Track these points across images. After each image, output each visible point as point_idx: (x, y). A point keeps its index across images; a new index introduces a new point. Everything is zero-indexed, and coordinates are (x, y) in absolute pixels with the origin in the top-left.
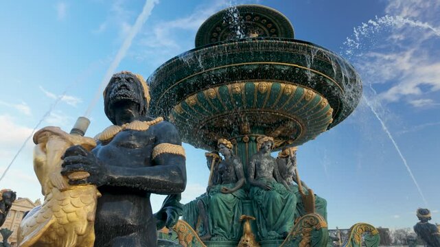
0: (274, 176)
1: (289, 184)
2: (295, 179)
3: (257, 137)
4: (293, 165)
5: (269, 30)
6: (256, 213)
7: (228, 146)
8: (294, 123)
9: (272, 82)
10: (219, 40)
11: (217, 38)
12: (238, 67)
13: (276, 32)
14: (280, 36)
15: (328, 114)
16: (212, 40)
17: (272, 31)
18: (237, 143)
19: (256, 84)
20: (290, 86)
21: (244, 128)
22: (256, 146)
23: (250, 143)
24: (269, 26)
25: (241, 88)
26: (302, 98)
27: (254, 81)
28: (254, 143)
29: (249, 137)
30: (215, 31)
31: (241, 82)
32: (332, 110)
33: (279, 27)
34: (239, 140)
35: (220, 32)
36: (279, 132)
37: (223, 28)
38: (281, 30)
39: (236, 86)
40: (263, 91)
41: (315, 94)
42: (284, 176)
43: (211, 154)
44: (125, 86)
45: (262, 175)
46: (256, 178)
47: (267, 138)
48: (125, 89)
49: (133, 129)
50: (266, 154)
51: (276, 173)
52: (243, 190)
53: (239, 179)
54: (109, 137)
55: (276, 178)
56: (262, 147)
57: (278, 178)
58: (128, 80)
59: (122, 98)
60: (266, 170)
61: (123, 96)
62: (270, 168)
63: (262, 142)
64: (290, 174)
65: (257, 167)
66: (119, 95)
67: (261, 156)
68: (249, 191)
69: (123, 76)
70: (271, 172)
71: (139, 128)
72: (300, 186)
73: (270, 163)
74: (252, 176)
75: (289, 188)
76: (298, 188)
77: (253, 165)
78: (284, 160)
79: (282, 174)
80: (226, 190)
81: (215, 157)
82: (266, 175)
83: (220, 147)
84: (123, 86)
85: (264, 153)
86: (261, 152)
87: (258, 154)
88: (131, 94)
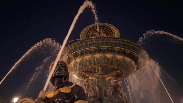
1: (119, 97)
3: (105, 76)
5: (110, 32)
7: (93, 80)
8: (121, 71)
9: (113, 54)
10: (90, 35)
11: (89, 34)
12: (99, 48)
13: (113, 33)
14: (114, 35)
15: (135, 67)
16: (87, 35)
17: (111, 33)
18: (97, 78)
19: (106, 55)
20: (120, 56)
21: (100, 72)
22: (105, 81)
23: (103, 79)
24: (110, 31)
25: (100, 56)
26: (125, 61)
27: (106, 54)
28: (104, 79)
29: (102, 76)
30: (88, 32)
31: (100, 54)
32: (136, 66)
33: (114, 31)
34: (98, 77)
35: (91, 32)
36: (115, 74)
37: (92, 31)
38: (114, 33)
39: (98, 56)
40: (109, 58)
41: (130, 60)
42: (117, 94)
43: (86, 83)
44: (61, 69)
45: (108, 94)
46: (106, 95)
47: (110, 77)
48: (60, 70)
49: (64, 92)
50: (109, 84)
51: (114, 93)
52: (100, 101)
53: (98, 95)
54: (53, 96)
55: (114, 96)
56: (108, 81)
57: (114, 95)
58: (61, 65)
59: (59, 75)
60: (110, 91)
61: (60, 74)
62: (111, 91)
63: (108, 79)
64: (120, 93)
65: (106, 90)
66: (58, 74)
67: (108, 85)
68: (102, 101)
69: (60, 63)
70: (111, 93)
71: (67, 92)
72: (124, 99)
73: (111, 88)
74: (104, 94)
75: (119, 100)
76: (123, 99)
77: (104, 89)
78: (117, 86)
79: (116, 93)
80: (92, 101)
81: (87, 84)
82: (110, 94)
83: (90, 80)
84: (60, 68)
85: (109, 83)
86: (107, 83)
87: (106, 84)
88: (63, 73)
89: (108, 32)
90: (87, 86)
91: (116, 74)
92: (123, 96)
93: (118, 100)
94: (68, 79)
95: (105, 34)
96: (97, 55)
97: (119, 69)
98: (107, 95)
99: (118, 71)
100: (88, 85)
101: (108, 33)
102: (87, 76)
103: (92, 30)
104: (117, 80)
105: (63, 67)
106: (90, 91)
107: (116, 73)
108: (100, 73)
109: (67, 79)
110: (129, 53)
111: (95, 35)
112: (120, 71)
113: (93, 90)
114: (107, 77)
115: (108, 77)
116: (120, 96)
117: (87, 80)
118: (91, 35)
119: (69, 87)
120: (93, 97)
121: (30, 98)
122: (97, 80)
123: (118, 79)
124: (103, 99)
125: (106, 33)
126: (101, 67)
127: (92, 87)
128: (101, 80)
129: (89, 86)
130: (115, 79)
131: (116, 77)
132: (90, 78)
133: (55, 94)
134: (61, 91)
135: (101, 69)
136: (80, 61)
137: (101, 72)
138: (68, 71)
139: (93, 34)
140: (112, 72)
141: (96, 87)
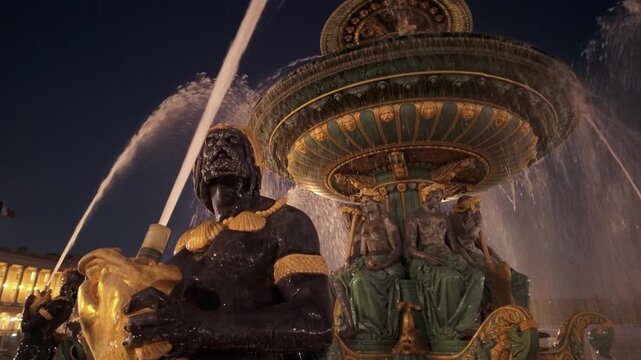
0: (447, 242)
1: (469, 252)
2: (479, 245)
3: (418, 184)
4: (477, 225)
5: (432, 17)
6: (421, 298)
7: (375, 198)
8: (477, 161)
9: (442, 101)
10: (356, 37)
11: (353, 35)
12: (388, 81)
13: (444, 19)
14: (450, 25)
15: (530, 145)
16: (345, 38)
17: (439, 18)
18: (388, 193)
19: (418, 106)
20: (471, 107)
21: (398, 170)
22: (418, 197)
23: (408, 193)
24: (433, 11)
25: (394, 112)
26: (491, 123)
27: (415, 102)
28: (415, 193)
29: (407, 184)
30: (350, 24)
31: (393, 104)
32: (537, 139)
33: (450, 11)
34: (392, 188)
35: (358, 24)
36: (453, 174)
37: (361, 20)
38: (449, 19)
39: (387, 111)
40: (429, 116)
41: (510, 117)
42: (462, 242)
43: (350, 210)
44: (225, 152)
45: (428, 241)
46: (420, 246)
47: (435, 186)
48: (224, 158)
49: (241, 229)
50: (433, 210)
51: (450, 237)
52: (400, 264)
53: (394, 247)
54: (202, 245)
55: (450, 246)
56: (428, 200)
57: (453, 246)
58: (228, 140)
59: (221, 173)
60: (435, 233)
61: (222, 170)
62: (440, 231)
63: (427, 193)
64: (472, 238)
65: (421, 230)
66: (216, 170)
67: (426, 214)
68: (409, 265)
69: (221, 135)
70: (442, 237)
71: (250, 228)
72: (488, 256)
73: (441, 224)
74: (414, 244)
75: (471, 260)
76: (485, 259)
77: (414, 226)
78: (461, 216)
79: (459, 238)
80: (375, 265)
81: (356, 213)
82: (435, 242)
83: (364, 200)
84: (222, 152)
85: (431, 207)
86: (426, 207)
87: (421, 209)
88: (235, 165)
89: (426, 16)
90: (354, 220)
91: (458, 174)
92: (485, 248)
93: (467, 260)
94: (257, 187)
95: (415, 27)
96: (384, 108)
97: (468, 156)
98: (425, 247)
99: (465, 163)
100: (359, 217)
101: (426, 21)
102: (353, 186)
103: (363, 14)
104: (461, 195)
105: (233, 146)
106: (367, 233)
107: (458, 170)
108: (400, 173)
109: (252, 187)
110: (507, 92)
111: (375, 33)
112: (473, 160)
113: (377, 229)
114: (425, 187)
115: (428, 185)
116: (475, 248)
117: (356, 201)
118: (360, 35)
119: (258, 213)
120: (377, 253)
121: (112, 250)
122: (389, 198)
123: (467, 191)
124: (412, 257)
125: (418, 21)
126: (402, 151)
127: (372, 223)
128: (403, 199)
129: (363, 219)
130: (455, 193)
131: (459, 186)
132: (364, 191)
133: (210, 238)
134: (231, 227)
135: (399, 162)
136: (322, 135)
137: (402, 170)
138: (253, 160)
139: (366, 32)
140: (445, 168)
141: (387, 221)
